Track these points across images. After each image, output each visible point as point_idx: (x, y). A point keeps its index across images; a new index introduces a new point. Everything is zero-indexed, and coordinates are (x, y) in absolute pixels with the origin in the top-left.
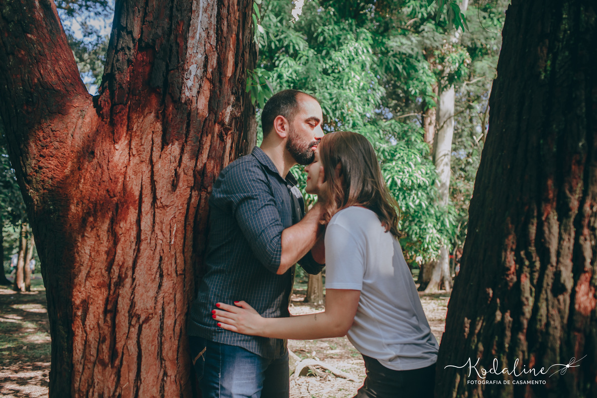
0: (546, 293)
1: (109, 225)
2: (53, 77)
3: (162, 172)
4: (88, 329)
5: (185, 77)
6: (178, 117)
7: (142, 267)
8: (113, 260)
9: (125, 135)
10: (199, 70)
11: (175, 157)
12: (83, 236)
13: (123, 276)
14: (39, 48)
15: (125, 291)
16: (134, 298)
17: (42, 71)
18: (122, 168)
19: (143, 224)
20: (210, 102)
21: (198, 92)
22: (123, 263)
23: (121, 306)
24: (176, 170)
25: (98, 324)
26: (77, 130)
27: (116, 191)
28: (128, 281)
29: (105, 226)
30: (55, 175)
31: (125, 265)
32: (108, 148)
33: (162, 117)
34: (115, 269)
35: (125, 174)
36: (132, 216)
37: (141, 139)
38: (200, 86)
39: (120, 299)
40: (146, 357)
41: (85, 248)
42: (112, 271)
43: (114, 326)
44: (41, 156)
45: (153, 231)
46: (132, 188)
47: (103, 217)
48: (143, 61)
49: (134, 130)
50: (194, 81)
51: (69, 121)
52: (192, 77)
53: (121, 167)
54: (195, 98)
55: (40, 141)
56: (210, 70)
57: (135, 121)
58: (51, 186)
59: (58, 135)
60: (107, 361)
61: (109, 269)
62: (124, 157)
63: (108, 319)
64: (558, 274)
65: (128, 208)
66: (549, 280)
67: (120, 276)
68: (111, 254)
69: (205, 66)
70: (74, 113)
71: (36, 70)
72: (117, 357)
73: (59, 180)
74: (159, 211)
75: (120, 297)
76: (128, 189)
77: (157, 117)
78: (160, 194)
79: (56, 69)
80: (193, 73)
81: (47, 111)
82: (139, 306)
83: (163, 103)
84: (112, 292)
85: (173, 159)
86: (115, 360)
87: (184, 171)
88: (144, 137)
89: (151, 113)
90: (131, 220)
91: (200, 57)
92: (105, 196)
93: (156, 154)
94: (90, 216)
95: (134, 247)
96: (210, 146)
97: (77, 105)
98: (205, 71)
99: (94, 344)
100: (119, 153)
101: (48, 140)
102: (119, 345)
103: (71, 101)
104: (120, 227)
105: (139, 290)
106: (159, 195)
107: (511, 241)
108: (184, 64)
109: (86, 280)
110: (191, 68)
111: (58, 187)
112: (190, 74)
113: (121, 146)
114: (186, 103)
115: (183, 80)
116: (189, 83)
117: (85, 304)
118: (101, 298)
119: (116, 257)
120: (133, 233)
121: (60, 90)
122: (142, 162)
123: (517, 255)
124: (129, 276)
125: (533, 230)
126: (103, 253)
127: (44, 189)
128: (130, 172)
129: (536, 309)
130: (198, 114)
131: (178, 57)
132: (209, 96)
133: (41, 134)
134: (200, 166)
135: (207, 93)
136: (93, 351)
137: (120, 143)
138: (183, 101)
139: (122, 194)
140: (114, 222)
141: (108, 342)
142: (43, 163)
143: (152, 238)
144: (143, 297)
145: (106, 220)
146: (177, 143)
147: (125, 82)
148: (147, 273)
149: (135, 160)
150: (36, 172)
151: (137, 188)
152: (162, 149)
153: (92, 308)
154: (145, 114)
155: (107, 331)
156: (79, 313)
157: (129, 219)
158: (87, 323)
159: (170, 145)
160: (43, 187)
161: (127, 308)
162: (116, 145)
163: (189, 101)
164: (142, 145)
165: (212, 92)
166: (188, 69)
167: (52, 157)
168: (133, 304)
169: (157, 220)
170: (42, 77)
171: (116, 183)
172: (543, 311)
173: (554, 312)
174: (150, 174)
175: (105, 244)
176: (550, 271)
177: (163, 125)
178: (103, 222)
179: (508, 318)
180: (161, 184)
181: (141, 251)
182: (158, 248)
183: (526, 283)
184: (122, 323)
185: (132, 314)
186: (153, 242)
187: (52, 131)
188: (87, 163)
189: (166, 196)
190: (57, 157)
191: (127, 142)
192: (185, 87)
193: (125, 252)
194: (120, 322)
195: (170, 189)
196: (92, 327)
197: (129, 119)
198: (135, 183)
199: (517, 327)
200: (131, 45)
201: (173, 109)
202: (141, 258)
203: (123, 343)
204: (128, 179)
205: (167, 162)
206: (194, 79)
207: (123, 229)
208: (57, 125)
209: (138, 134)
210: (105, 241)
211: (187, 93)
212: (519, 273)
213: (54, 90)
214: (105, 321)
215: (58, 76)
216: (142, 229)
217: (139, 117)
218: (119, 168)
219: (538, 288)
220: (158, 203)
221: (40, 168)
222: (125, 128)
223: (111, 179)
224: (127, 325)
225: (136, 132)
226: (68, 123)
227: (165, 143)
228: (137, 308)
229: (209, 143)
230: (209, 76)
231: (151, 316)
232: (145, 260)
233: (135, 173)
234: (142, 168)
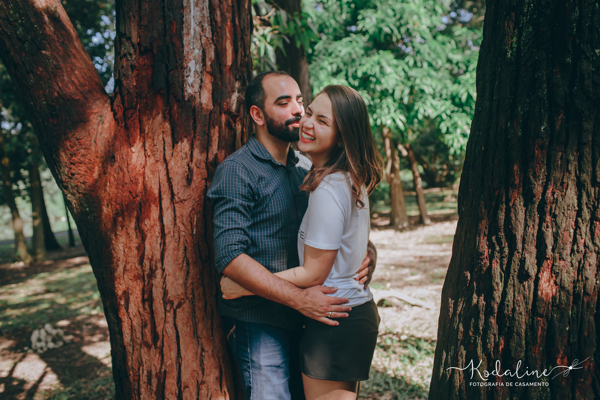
0: (513, 279)
1: (136, 223)
2: (71, 88)
3: (176, 170)
4: (132, 316)
5: (185, 75)
6: (183, 115)
7: (170, 258)
8: (144, 254)
9: (139, 137)
10: (198, 65)
11: (186, 154)
12: (116, 235)
13: (154, 268)
14: (55, 62)
15: (157, 281)
16: (166, 286)
17: (60, 85)
18: (141, 169)
19: (165, 219)
20: (213, 94)
21: (201, 87)
22: (152, 257)
23: (156, 295)
24: (188, 165)
25: (139, 312)
26: (98, 137)
27: (138, 192)
28: (159, 272)
29: (133, 225)
30: (86, 180)
31: (154, 258)
32: (126, 152)
33: (169, 116)
34: (146, 262)
35: (144, 175)
36: (154, 213)
37: (153, 140)
38: (201, 80)
39: (154, 289)
40: (183, 338)
41: (119, 245)
42: (144, 264)
43: (152, 313)
44: (71, 163)
45: (175, 224)
46: (151, 187)
47: (130, 216)
48: (145, 65)
49: (146, 132)
50: (195, 76)
51: (90, 128)
52: (192, 74)
53: (139, 168)
54: (198, 93)
55: (69, 150)
56: (209, 63)
57: (145, 124)
58: (84, 190)
59: (82, 143)
60: (151, 343)
61: (141, 262)
62: (141, 158)
63: (147, 307)
64: (523, 261)
65: (150, 206)
66: (515, 266)
67: (151, 269)
68: (141, 248)
69: (204, 60)
70: (94, 119)
71: (55, 83)
72: (158, 339)
73: (89, 184)
74: (178, 205)
75: (154, 287)
76: (148, 189)
77: (164, 118)
78: (177, 190)
79: (73, 79)
80: (193, 70)
81: (70, 121)
82: (172, 293)
83: (168, 104)
84: (146, 283)
85: (184, 156)
86: (157, 342)
87: (196, 165)
88: (156, 137)
89: (159, 114)
90: (153, 217)
91: (197, 52)
92: (129, 197)
93: (168, 153)
94: (119, 216)
95: (159, 241)
96: (219, 137)
97: (96, 111)
98: (204, 65)
99: (138, 329)
100: (136, 155)
101: (75, 148)
102: (159, 329)
103: (90, 108)
104: (145, 225)
105: (170, 279)
106: (175, 192)
107: (484, 225)
108: (182, 62)
109: (124, 273)
110: (189, 65)
111: (90, 190)
112: (190, 71)
113: (136, 148)
114: (189, 100)
115: (184, 78)
116: (190, 80)
117: (126, 294)
118: (138, 288)
119: (146, 252)
120: (158, 229)
121: (78, 99)
122: (157, 161)
123: (489, 240)
124: (159, 268)
125: (502, 216)
126: (134, 249)
127: (79, 193)
128: (148, 172)
129: (504, 294)
130: (202, 108)
131: (176, 57)
132: (211, 88)
133: (68, 144)
134: (211, 157)
135: (209, 86)
136: (139, 335)
137: (135, 145)
138: (186, 99)
139: (144, 194)
140: (139, 221)
141: (149, 327)
142: (74, 170)
143: (175, 231)
144: (174, 285)
145: (132, 219)
146: (185, 140)
147: (131, 87)
148: (174, 263)
149: (151, 161)
150: (70, 178)
151: (156, 186)
152: (173, 147)
153: (132, 298)
154: (154, 116)
155: (147, 317)
156: (122, 303)
157: (152, 216)
158: (130, 310)
159: (180, 143)
160: (78, 192)
161: (161, 296)
162: (132, 148)
163: (192, 98)
164: (155, 146)
165: (214, 84)
166: (187, 66)
167: (81, 163)
168: (165, 293)
169: (178, 214)
170: (61, 90)
171: (137, 184)
172: (510, 297)
173: (520, 298)
174: (165, 172)
175: (135, 240)
176: (516, 257)
177: (171, 124)
178: (130, 221)
179: (482, 302)
180: (176, 181)
181: (167, 244)
182: (182, 239)
183: (497, 269)
184: (159, 310)
185: (166, 301)
186: (176, 234)
187: (78, 140)
188: (110, 167)
189: (182, 191)
190: (85, 164)
191: (141, 144)
192: (186, 85)
193: (152, 246)
194: (156, 308)
195: (186, 184)
196: (134, 314)
197: (141, 122)
198: (153, 182)
199: (489, 311)
200: (132, 51)
201: (177, 108)
202: (167, 250)
203: (162, 326)
204: (146, 179)
205: (179, 159)
206: (194, 74)
207: (148, 226)
208: (81, 134)
209: (150, 135)
210: (135, 238)
211: (189, 90)
212: (491, 257)
213: (74, 100)
214: (144, 308)
215: (75, 86)
216: (164, 224)
217: (149, 119)
218: (137, 169)
219: (507, 273)
220: (176, 198)
221: (73, 174)
222: (138, 131)
223: (132, 181)
224: (163, 310)
225: (148, 134)
226: (89, 131)
227: (175, 142)
228: (169, 295)
229: (217, 135)
230: (209, 69)
231: (183, 301)
232: (171, 252)
233: (153, 172)
234: (158, 167)
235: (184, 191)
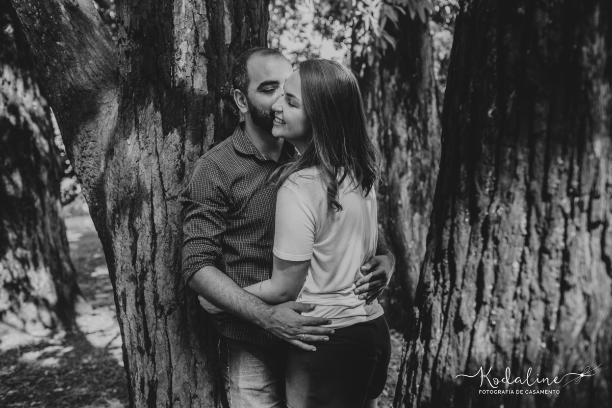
0: (450, 327)
1: (129, 221)
2: (84, 78)
3: (167, 163)
4: (129, 319)
5: (176, 58)
6: (173, 103)
7: (160, 259)
8: (136, 254)
9: (134, 128)
10: (190, 46)
11: (176, 146)
12: (115, 233)
13: (145, 270)
14: (68, 53)
15: (148, 284)
16: (157, 290)
17: (72, 76)
18: (135, 163)
19: (155, 218)
20: (207, 77)
21: (194, 70)
22: (144, 258)
23: (147, 298)
24: (179, 158)
25: (134, 316)
26: (104, 129)
27: (131, 187)
28: (149, 274)
29: (127, 223)
30: (94, 174)
31: (145, 259)
32: (123, 145)
33: (159, 105)
34: (138, 263)
35: (137, 169)
36: (146, 212)
37: (146, 131)
38: (195, 63)
39: (145, 292)
40: (173, 347)
41: (117, 243)
42: (136, 265)
43: (145, 317)
44: (83, 157)
45: (167, 223)
46: (144, 182)
47: (125, 213)
48: (137, 50)
50: (186, 59)
51: (99, 119)
52: (183, 56)
53: (134, 161)
54: (191, 78)
55: (80, 143)
56: (202, 43)
57: (139, 113)
58: (94, 184)
59: (91, 135)
60: (144, 349)
61: (134, 263)
62: (136, 151)
63: (140, 310)
64: (459, 302)
65: (141, 203)
66: (453, 308)
67: (142, 270)
68: (134, 248)
70: (104, 110)
71: (68, 75)
72: (151, 345)
73: (98, 178)
74: (169, 202)
75: (145, 290)
76: (142, 184)
77: (155, 107)
78: (167, 186)
79: (86, 69)
80: (184, 52)
81: (81, 113)
82: (163, 298)
83: (158, 91)
84: (139, 285)
85: (174, 148)
86: (150, 349)
87: (188, 158)
88: (148, 128)
89: (150, 102)
90: (145, 215)
91: (189, 32)
92: (123, 192)
93: (160, 145)
94: (116, 213)
95: (150, 242)
96: (216, 126)
97: (107, 101)
98: (197, 45)
99: (134, 333)
100: (131, 148)
101: (85, 141)
102: (151, 335)
103: (101, 98)
104: (137, 223)
105: (160, 282)
106: (166, 188)
108: (172, 45)
109: (121, 273)
110: (180, 47)
111: (98, 185)
112: (181, 53)
113: (131, 140)
114: (179, 86)
115: (174, 62)
116: (181, 63)
117: (124, 295)
118: (132, 290)
119: (138, 252)
120: (148, 228)
121: (90, 90)
122: (150, 154)
124: (150, 270)
125: (447, 237)
126: (129, 248)
127: (91, 187)
128: (141, 166)
130: (194, 94)
131: (165, 39)
132: (206, 71)
133: (79, 137)
135: (204, 69)
136: (135, 339)
137: (130, 137)
138: (177, 85)
139: (137, 190)
140: (132, 219)
141: (142, 331)
142: (85, 163)
143: (166, 230)
144: (165, 289)
145: (126, 217)
146: (176, 130)
147: (126, 74)
148: (165, 265)
149: (145, 154)
150: (83, 172)
151: (148, 181)
152: (164, 138)
153: (128, 300)
154: (146, 105)
155: (141, 321)
156: (121, 304)
157: (143, 214)
158: (128, 313)
159: (170, 134)
160: (89, 186)
161: (152, 301)
162: (127, 140)
163: (183, 83)
164: (147, 137)
165: (209, 66)
166: (178, 48)
167: (90, 157)
168: (156, 297)
169: (169, 212)
170: (73, 81)
171: (130, 178)
172: (444, 351)
173: (453, 354)
174: (158, 165)
175: (129, 239)
176: (455, 296)
178: (124, 219)
179: (422, 350)
180: (166, 175)
181: (158, 244)
182: (174, 240)
183: (438, 309)
184: (150, 315)
185: (158, 307)
186: (167, 234)
187: (87, 132)
188: (110, 161)
189: (173, 187)
190: (93, 157)
191: (136, 135)
192: (177, 69)
193: (143, 246)
194: (147, 312)
195: (177, 179)
196: (131, 317)
197: (136, 111)
198: (146, 177)
201: (166, 95)
202: (158, 252)
203: (153, 332)
204: (140, 174)
205: (169, 151)
206: (187, 58)
207: (139, 224)
208: (90, 126)
209: (143, 126)
210: (129, 237)
211: (180, 75)
213: (85, 91)
214: (138, 312)
215: (88, 76)
216: (155, 222)
217: (142, 109)
218: (132, 163)
219: (446, 316)
220: (167, 195)
222: (134, 121)
223: (126, 176)
224: (155, 316)
225: (141, 124)
226: (98, 122)
227: (165, 133)
228: (160, 300)
229: (212, 123)
230: (202, 49)
231: (173, 307)
232: (163, 253)
233: (146, 167)
234: (151, 160)
235: (175, 187)
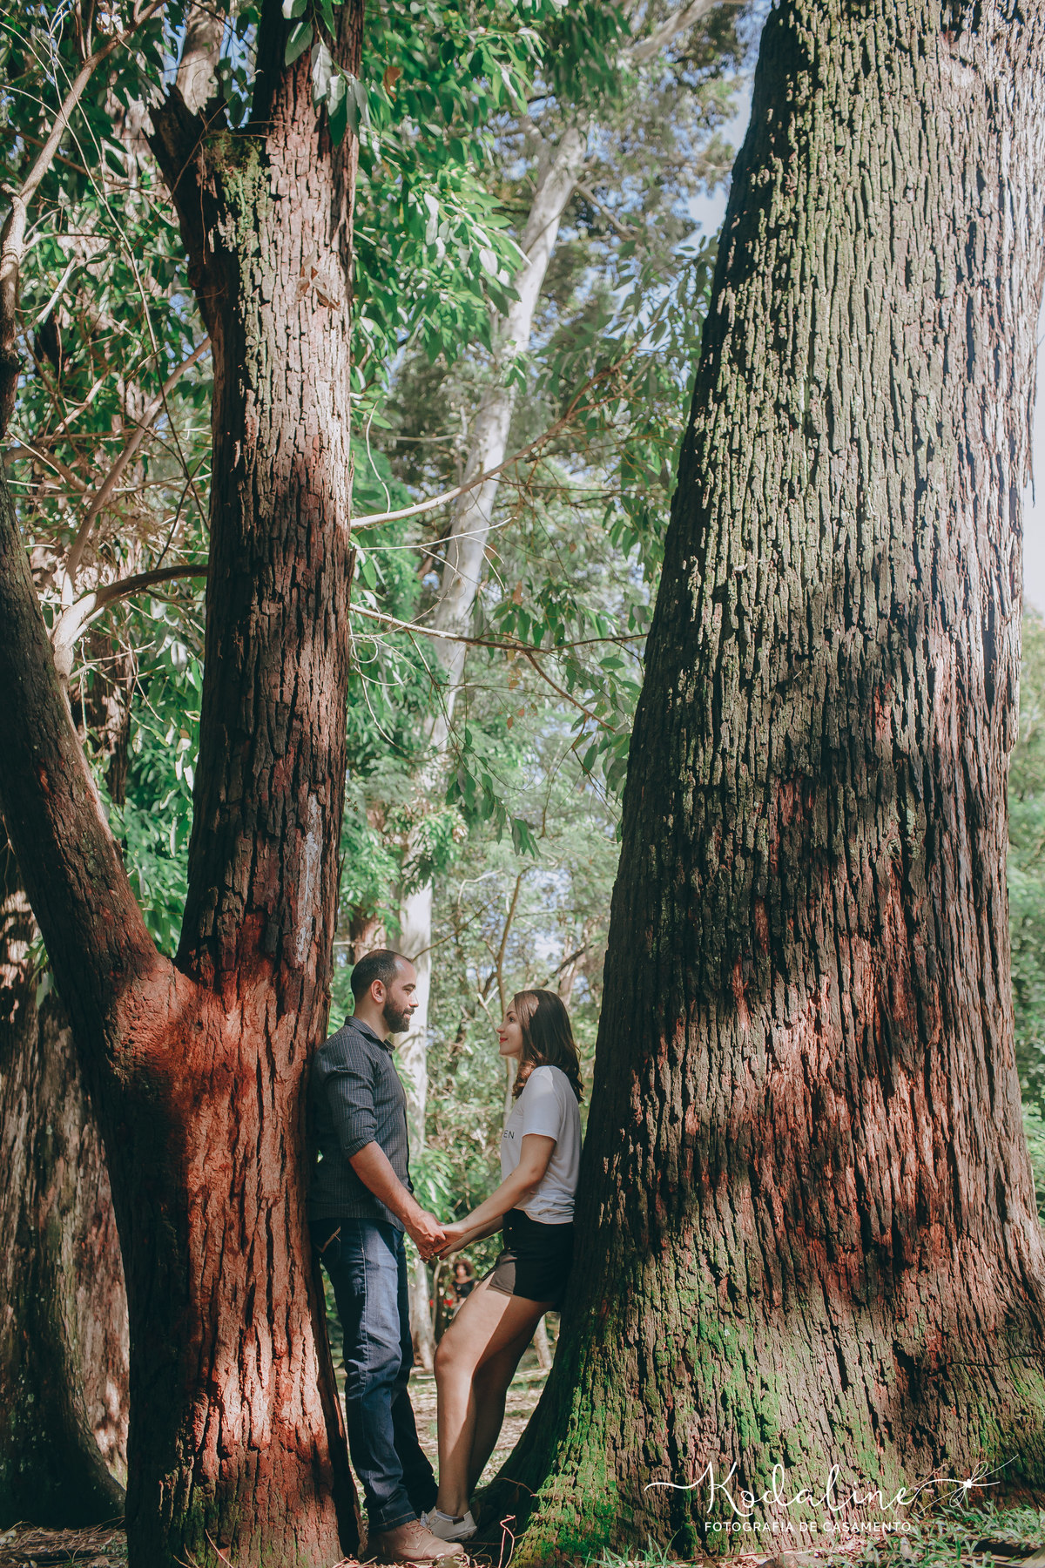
0: (665, 1123)
1: (229, 1101)
3: (279, 1043)
4: (210, 1217)
5: (297, 941)
8: (237, 1140)
9: (235, 1004)
10: (308, 933)
11: (291, 1027)
12: (198, 1116)
13: (249, 1156)
15: (252, 1172)
16: (260, 1179)
19: (264, 1099)
21: (308, 957)
22: (248, 1143)
23: (249, 1188)
24: (291, 1041)
26: (172, 999)
27: (232, 1065)
28: (255, 1160)
29: (226, 1102)
30: (149, 1050)
31: (250, 1144)
32: (219, 1018)
33: (278, 986)
34: (241, 1148)
35: (239, 1046)
36: (253, 1092)
37: (255, 1008)
38: (310, 950)
39: (247, 1181)
40: (276, 1244)
41: (201, 1128)
42: (237, 1151)
43: (242, 1211)
44: (132, 1028)
45: (274, 1108)
46: (248, 1061)
47: (222, 1093)
48: (253, 924)
49: (246, 998)
50: (304, 945)
51: (160, 988)
52: (302, 941)
53: (235, 1039)
54: (306, 964)
57: (246, 988)
58: (145, 1062)
60: (236, 1249)
61: (233, 1149)
62: (237, 1027)
63: (235, 1203)
64: (672, 1109)
65: (247, 1083)
66: (666, 1113)
67: (245, 1157)
68: (234, 1132)
69: (314, 929)
71: (122, 930)
72: (248, 1243)
73: (154, 1055)
74: (278, 1085)
76: (245, 1063)
77: (271, 984)
78: (280, 1068)
80: (303, 937)
82: (267, 1188)
83: (276, 969)
84: (237, 1174)
85: (289, 1029)
86: (246, 1247)
87: (298, 1042)
88: (257, 1005)
89: (264, 980)
90: (252, 1096)
91: (309, 919)
92: (221, 1070)
93: (272, 1024)
94: (205, 1093)
95: (257, 1125)
97: (159, 964)
98: (313, 934)
99: (218, 1233)
100: (231, 1024)
102: (249, 1231)
104: (241, 1103)
105: (266, 1172)
106: (278, 1068)
107: (636, 1088)
108: (296, 927)
109: (204, 1163)
110: (301, 932)
111: (153, 1063)
112: (301, 938)
113: (233, 1016)
114: (299, 969)
115: (295, 944)
116: (300, 948)
117: (205, 1191)
118: (225, 1181)
119: (240, 1138)
120: (256, 1109)
122: (257, 1032)
123: (642, 1098)
124: (255, 1156)
125: (652, 1077)
126: (224, 1132)
127: (135, 1066)
128: (244, 1044)
129: (659, 1136)
130: (308, 980)
131: (291, 921)
134: (311, 1037)
135: (315, 956)
136: (218, 1241)
137: (231, 1012)
138: (296, 967)
139: (240, 1069)
140: (234, 1099)
141: (237, 1228)
142: (134, 1036)
143: (273, 1115)
144: (269, 1179)
145: (225, 1096)
146: (291, 1014)
148: (271, 1152)
149: (249, 1031)
150: (126, 1046)
151: (254, 1060)
152: (278, 1018)
153: (214, 1194)
154: (257, 981)
155: (234, 1217)
156: (199, 1200)
157: (250, 1095)
158: (209, 1210)
159: (286, 1014)
160: (133, 1064)
161: (255, 1190)
162: (227, 1015)
163: (301, 967)
164: (256, 1014)
165: (319, 956)
166: (299, 933)
167: (145, 1029)
168: (260, 1186)
169: (277, 1096)
170: (129, 939)
171: (232, 1056)
172: (664, 1137)
173: (672, 1136)
174: (266, 1046)
175: (226, 1122)
176: (667, 1107)
177: (277, 993)
178: (222, 1099)
179: (639, 1148)
180: (278, 1057)
181: (264, 1129)
182: (280, 1126)
183: (650, 1118)
184: (251, 1207)
185: (260, 1197)
186: (275, 1119)
188: (194, 1035)
189: (284, 1069)
190: (151, 1030)
191: (238, 1011)
192: (297, 952)
193: (248, 1131)
194: (247, 1205)
195: (287, 1061)
196: (215, 1214)
197: (239, 986)
198: (251, 1056)
199: (646, 1153)
200: (240, 907)
201: (286, 975)
202: (265, 1136)
203: (252, 1228)
204: (243, 1052)
205: (283, 1032)
206: (305, 943)
207: (245, 1105)
209: (250, 1002)
210: (226, 1119)
211: (299, 959)
212: (644, 1112)
214: (232, 1206)
216: (263, 1105)
217: (251, 984)
218: (232, 1040)
219: (659, 1121)
220: (277, 1077)
221: (131, 1042)
222: (235, 996)
223: (226, 1052)
224: (256, 1208)
225: (248, 1000)
227: (281, 1012)
228: (264, 1190)
230: (316, 938)
231: (277, 1200)
232: (269, 1139)
233: (250, 1045)
234: (257, 1039)
